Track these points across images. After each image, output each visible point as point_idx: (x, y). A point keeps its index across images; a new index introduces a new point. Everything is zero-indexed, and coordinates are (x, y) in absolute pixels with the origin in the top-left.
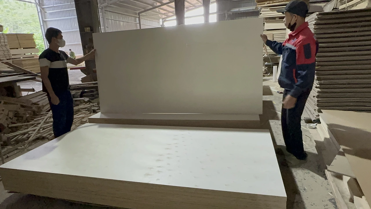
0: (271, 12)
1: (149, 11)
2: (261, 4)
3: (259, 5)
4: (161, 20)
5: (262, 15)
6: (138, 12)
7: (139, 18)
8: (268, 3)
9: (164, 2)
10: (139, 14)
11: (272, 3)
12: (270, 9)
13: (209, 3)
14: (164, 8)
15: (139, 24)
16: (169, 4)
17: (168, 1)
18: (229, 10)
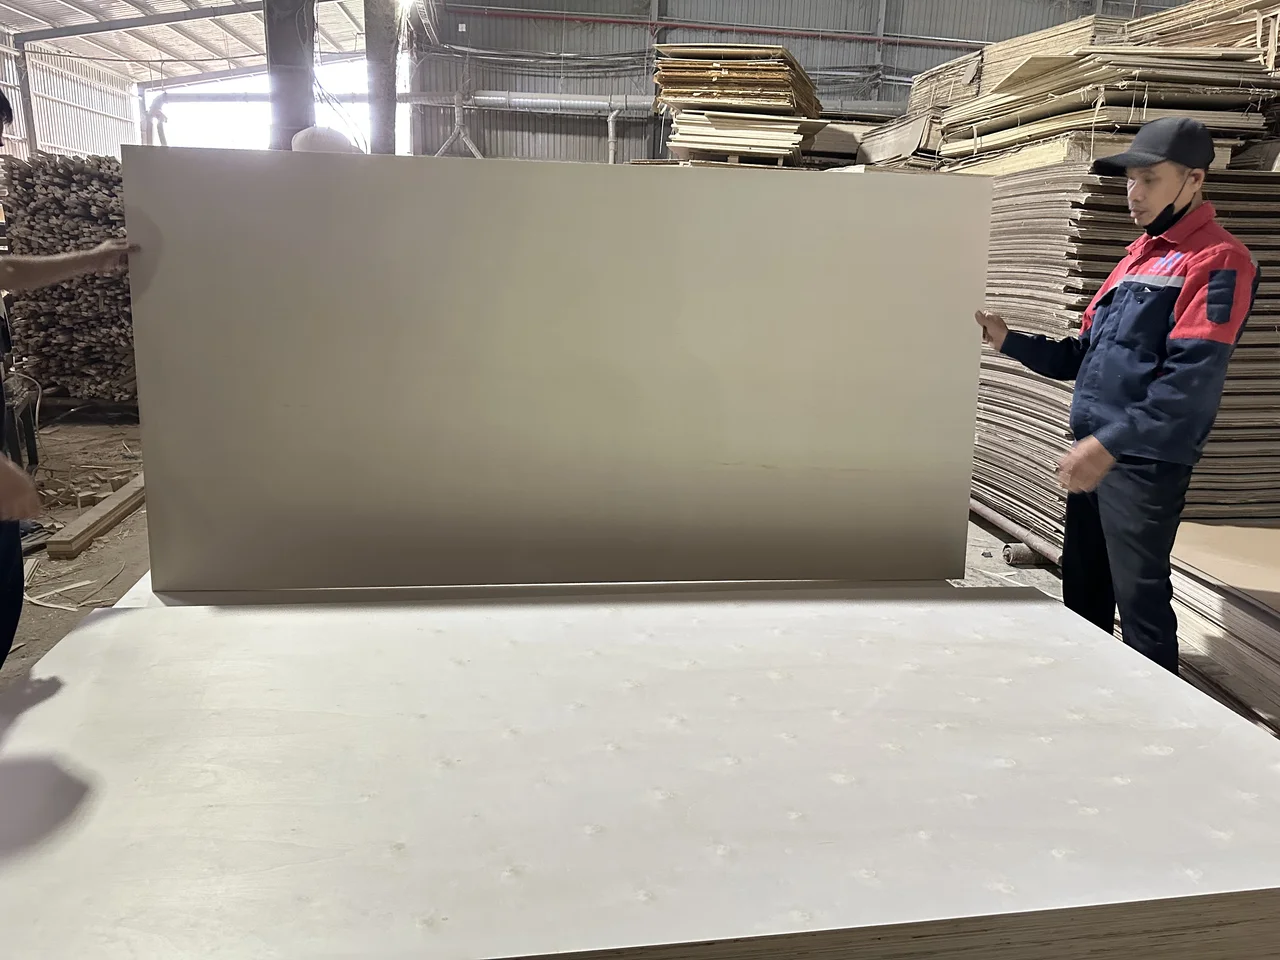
0: (712, 131)
1: (77, 37)
2: (675, 94)
3: (668, 94)
4: (135, 89)
5: (677, 137)
6: (12, 32)
7: (21, 61)
8: (704, 95)
9: (161, 9)
10: (20, 41)
11: (719, 98)
12: (709, 116)
13: (396, 51)
14: (159, 37)
15: (18, 94)
16: (184, 23)
17: (183, 7)
18: (467, 96)
